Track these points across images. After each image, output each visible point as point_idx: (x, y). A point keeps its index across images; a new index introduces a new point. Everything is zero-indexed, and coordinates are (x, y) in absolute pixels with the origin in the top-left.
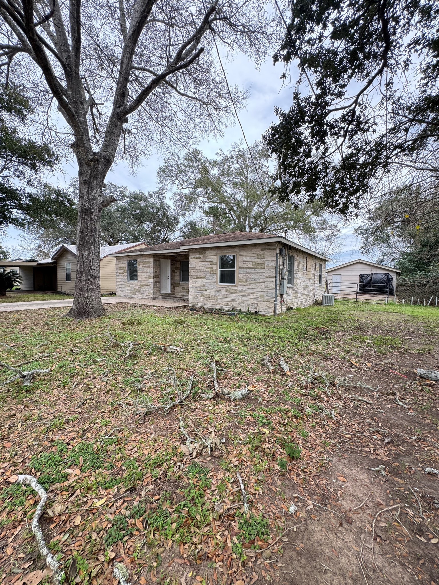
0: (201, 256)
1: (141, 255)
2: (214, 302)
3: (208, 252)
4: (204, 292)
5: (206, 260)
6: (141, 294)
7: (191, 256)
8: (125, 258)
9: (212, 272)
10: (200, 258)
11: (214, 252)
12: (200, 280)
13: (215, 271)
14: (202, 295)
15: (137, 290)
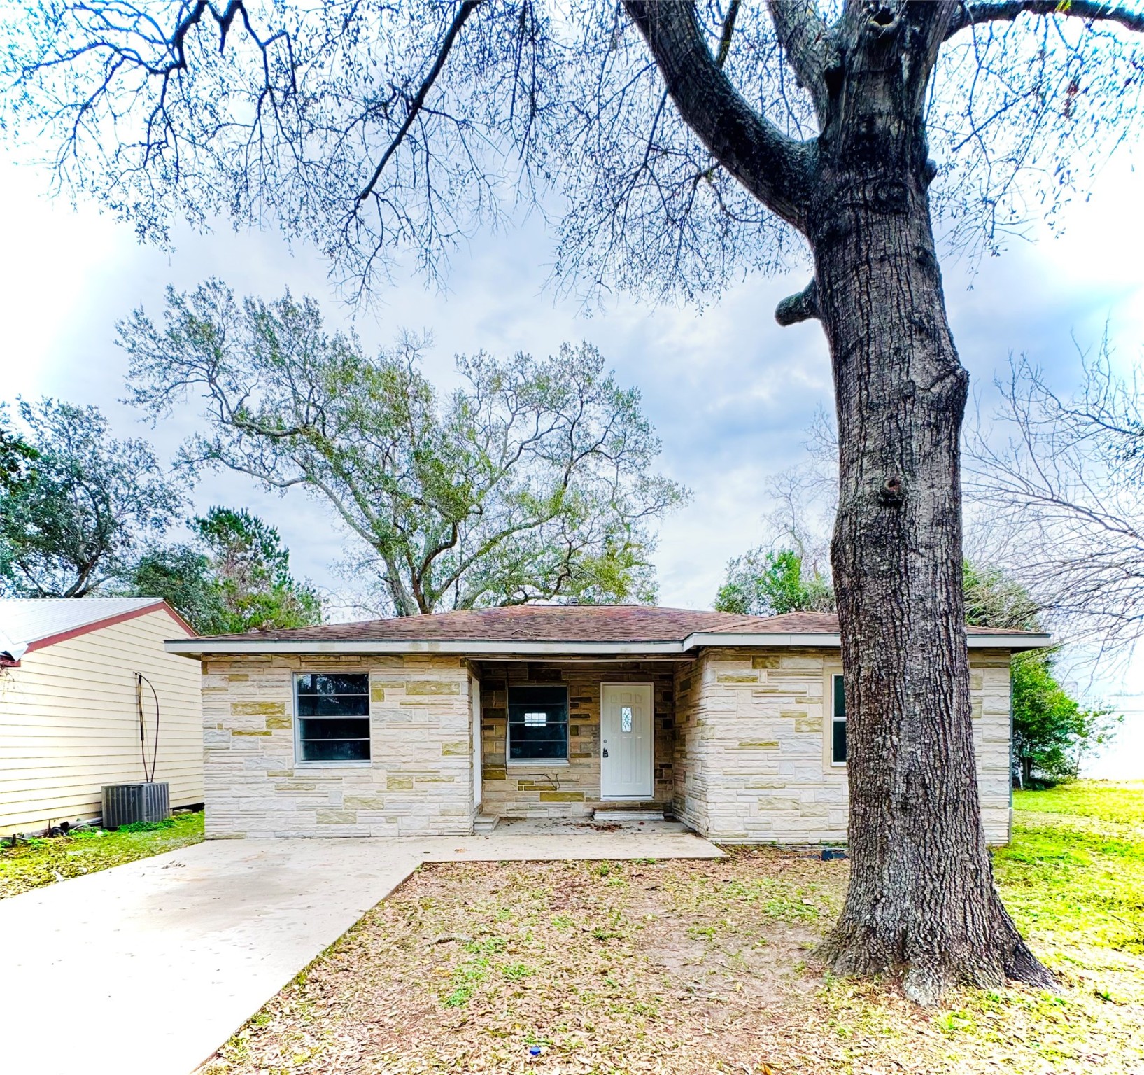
0: (762, 674)
1: (399, 655)
2: (815, 823)
3: (787, 663)
4: (774, 792)
5: (782, 687)
6: (391, 820)
7: (711, 673)
8: (280, 661)
9: (804, 728)
10: (754, 680)
11: (813, 664)
12: (760, 754)
13: (815, 725)
14: (769, 805)
15: (366, 803)
